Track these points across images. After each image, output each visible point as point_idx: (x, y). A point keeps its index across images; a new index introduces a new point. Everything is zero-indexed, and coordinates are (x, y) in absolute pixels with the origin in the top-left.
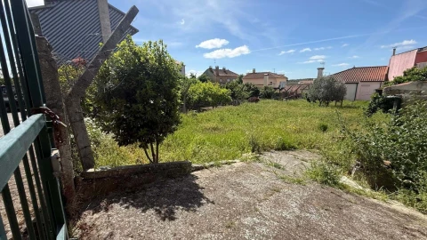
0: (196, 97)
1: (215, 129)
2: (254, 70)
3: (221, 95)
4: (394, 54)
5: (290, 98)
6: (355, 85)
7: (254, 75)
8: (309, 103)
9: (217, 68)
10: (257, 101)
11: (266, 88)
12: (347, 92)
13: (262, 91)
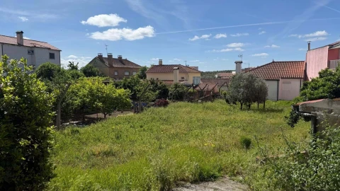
0: (78, 102)
1: (107, 154)
2: (161, 61)
3: (116, 98)
4: (309, 49)
5: (206, 99)
6: (276, 83)
7: (160, 68)
8: (228, 106)
9: (110, 56)
10: (165, 104)
11: (176, 86)
12: (268, 92)
13: (171, 90)
